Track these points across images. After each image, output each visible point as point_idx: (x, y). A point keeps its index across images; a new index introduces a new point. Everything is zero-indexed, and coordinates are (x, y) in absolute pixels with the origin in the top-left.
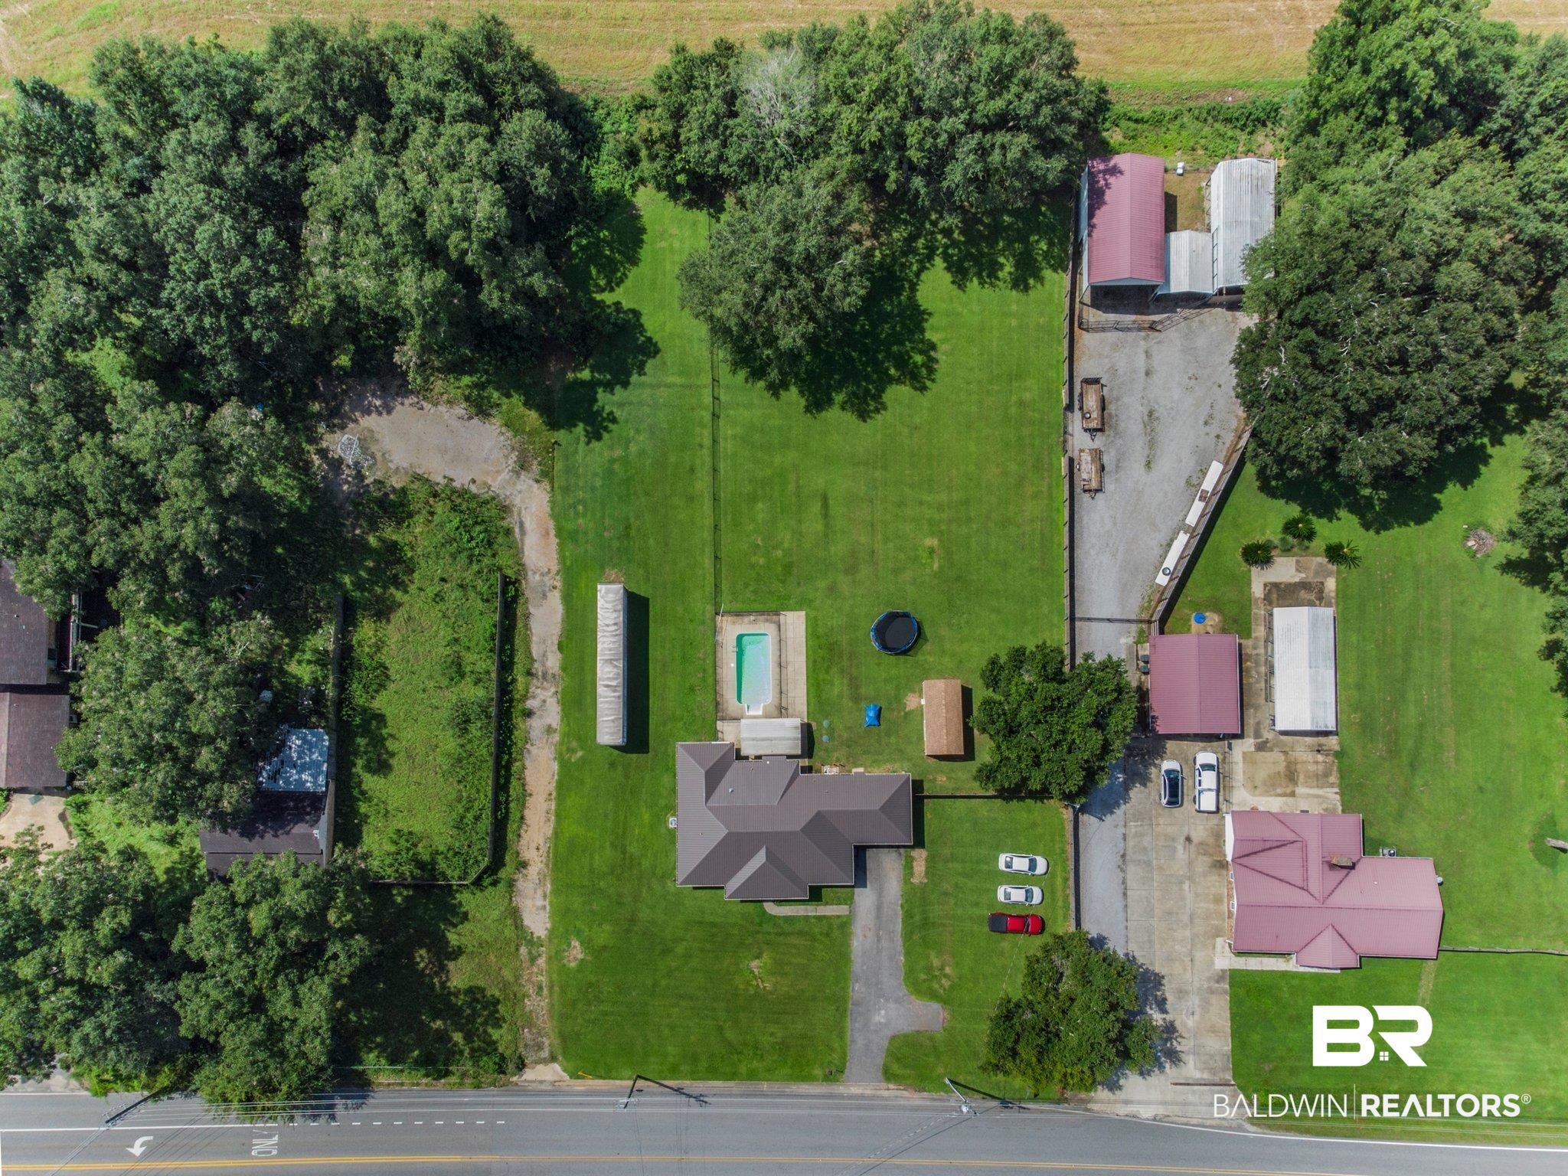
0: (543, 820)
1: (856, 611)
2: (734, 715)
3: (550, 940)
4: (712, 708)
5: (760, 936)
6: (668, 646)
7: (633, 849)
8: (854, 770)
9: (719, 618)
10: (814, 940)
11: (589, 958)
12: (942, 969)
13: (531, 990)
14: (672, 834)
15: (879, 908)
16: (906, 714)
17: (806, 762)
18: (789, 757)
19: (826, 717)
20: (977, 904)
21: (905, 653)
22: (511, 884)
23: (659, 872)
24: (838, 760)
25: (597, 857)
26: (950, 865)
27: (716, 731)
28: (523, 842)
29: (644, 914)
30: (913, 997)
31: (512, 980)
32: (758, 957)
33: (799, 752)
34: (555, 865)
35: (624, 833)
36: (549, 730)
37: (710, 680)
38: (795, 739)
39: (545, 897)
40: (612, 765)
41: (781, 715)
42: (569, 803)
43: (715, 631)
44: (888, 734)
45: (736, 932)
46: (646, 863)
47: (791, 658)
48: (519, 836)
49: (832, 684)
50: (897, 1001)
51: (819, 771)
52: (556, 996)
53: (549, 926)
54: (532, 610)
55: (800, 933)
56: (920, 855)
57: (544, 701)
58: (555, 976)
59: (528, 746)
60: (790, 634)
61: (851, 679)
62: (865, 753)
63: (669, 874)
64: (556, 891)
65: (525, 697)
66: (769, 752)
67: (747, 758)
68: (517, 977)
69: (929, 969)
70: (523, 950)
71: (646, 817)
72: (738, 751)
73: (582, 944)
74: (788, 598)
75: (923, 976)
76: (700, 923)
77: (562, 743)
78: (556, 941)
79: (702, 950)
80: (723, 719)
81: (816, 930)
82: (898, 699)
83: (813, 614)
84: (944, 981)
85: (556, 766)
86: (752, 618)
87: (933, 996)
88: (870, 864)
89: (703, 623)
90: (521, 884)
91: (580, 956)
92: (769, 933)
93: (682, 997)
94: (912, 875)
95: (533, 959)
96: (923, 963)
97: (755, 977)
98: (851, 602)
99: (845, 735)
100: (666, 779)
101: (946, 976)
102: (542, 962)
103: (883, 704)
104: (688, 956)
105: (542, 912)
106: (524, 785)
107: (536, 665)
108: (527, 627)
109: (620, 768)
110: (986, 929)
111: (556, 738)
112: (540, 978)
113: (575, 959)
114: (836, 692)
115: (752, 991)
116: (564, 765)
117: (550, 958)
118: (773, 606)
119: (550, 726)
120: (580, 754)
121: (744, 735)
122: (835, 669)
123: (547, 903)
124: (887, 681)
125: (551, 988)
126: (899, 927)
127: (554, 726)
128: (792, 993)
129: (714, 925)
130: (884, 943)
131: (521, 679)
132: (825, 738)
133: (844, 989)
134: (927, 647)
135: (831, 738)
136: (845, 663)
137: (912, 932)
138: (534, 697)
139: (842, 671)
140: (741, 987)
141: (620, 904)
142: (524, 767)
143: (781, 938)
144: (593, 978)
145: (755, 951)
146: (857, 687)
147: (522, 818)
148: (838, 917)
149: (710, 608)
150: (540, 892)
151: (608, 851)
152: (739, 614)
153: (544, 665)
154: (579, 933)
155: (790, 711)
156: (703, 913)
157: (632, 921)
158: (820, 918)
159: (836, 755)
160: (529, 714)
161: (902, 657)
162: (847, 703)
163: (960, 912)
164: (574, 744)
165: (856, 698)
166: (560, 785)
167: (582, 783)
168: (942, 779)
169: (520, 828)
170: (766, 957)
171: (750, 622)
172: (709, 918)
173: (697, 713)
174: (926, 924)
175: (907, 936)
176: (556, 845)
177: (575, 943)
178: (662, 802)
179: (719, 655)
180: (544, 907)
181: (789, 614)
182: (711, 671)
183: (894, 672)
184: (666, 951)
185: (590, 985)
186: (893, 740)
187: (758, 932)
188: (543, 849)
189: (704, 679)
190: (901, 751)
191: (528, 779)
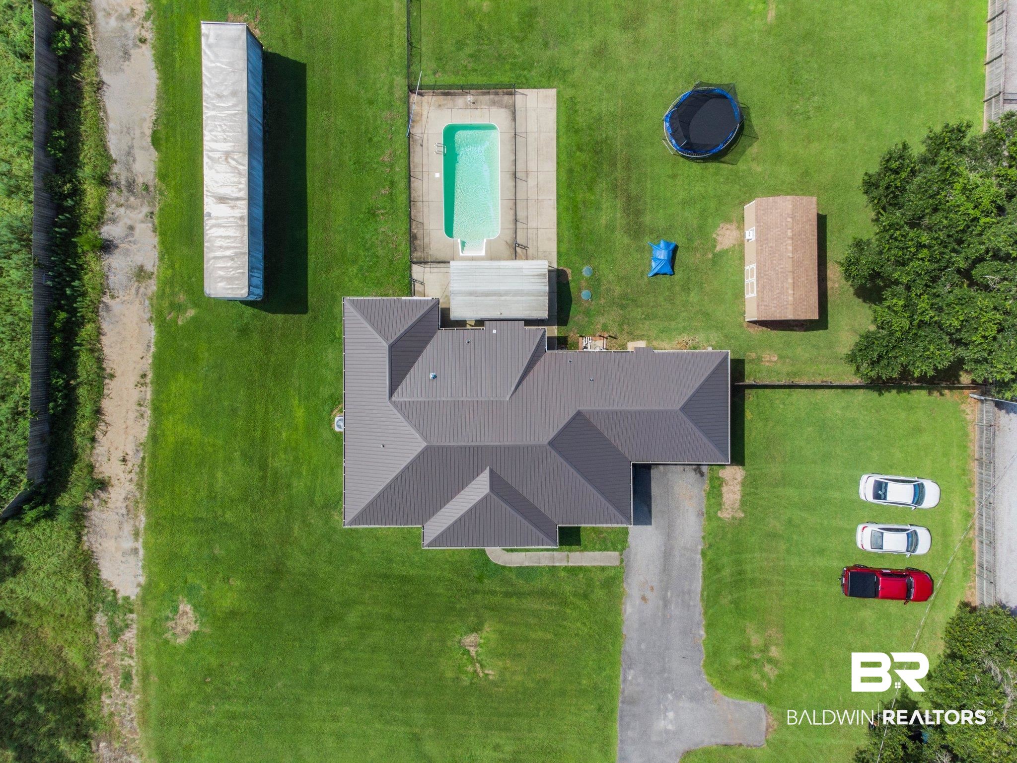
0: (132, 415)
1: (639, 89)
2: (441, 256)
3: (144, 604)
4: (404, 245)
5: (479, 597)
6: (332, 142)
7: (279, 462)
8: (631, 346)
9: (415, 98)
10: (564, 603)
11: (207, 630)
12: (765, 649)
13: (112, 680)
14: (339, 438)
15: (667, 555)
16: (715, 255)
17: (554, 331)
18: (529, 322)
19: (588, 262)
20: (821, 552)
21: (718, 157)
22: (79, 516)
23: (319, 499)
24: (605, 328)
25: (219, 475)
26: (780, 491)
27: (411, 281)
28: (99, 450)
29: (297, 562)
30: (719, 692)
31: (80, 664)
32: (476, 629)
33: (544, 315)
34: (152, 485)
35: (264, 439)
36: (141, 274)
37: (402, 199)
38: (539, 294)
39: (136, 534)
40: (244, 331)
41: (515, 256)
42: (173, 387)
43: (408, 119)
44: (686, 289)
45: (440, 590)
46: (299, 485)
47: (532, 166)
48: (93, 440)
49: (598, 208)
50: (695, 698)
51: (575, 346)
52: (152, 691)
53: (142, 580)
54: (105, 77)
55: (543, 594)
56: (733, 475)
57: (131, 228)
58: (151, 659)
59: (106, 299)
60: (532, 126)
61: (629, 200)
62: (648, 317)
63: (334, 503)
64: (155, 526)
65: (100, 220)
66: (495, 315)
67: (461, 324)
68: (89, 661)
69: (745, 649)
70: (100, 619)
71: (300, 413)
72: (445, 312)
73: (196, 608)
74: (528, 66)
75: (735, 661)
76: (386, 576)
77: (161, 295)
78: (153, 604)
79: (388, 618)
80: (422, 262)
81: (568, 588)
82: (703, 231)
83: (569, 92)
84: (767, 668)
85: (151, 332)
86: (470, 98)
87: (751, 690)
88: (656, 490)
89: (390, 105)
90: (96, 515)
91: (193, 628)
92: (493, 593)
93: (353, 689)
94: (720, 505)
95: (116, 633)
96: (735, 640)
97: (471, 660)
98: (631, 75)
99: (618, 290)
100: (330, 355)
101: (770, 661)
102: (130, 636)
103: (679, 239)
104: (364, 628)
105: (132, 559)
106: (100, 360)
107: (116, 169)
108: (98, 105)
109: (256, 337)
110: (837, 589)
111: (153, 286)
112: (127, 661)
113: (185, 631)
114: (603, 220)
115: (466, 681)
116: (166, 331)
117: (143, 633)
118: (506, 79)
119: (141, 269)
120: (191, 313)
121: (455, 286)
122: (602, 185)
123: (139, 545)
124: (685, 203)
125: (145, 677)
126: (698, 585)
127: (149, 267)
128: (531, 685)
129: (406, 580)
130: (675, 610)
131: (91, 192)
132: (585, 294)
133: (611, 679)
134: (754, 149)
135: (595, 293)
136: (619, 174)
137: (718, 593)
138: (114, 221)
139: (614, 188)
140: (450, 674)
141: (258, 547)
142: (99, 332)
143: (513, 600)
144: (214, 661)
145: (472, 619)
146: (638, 213)
147: (98, 412)
148: (603, 569)
149: (400, 82)
150: (128, 528)
151: (239, 467)
152: (447, 91)
153: (129, 170)
154: (191, 591)
155: (531, 251)
156: (390, 561)
157: (278, 571)
158: (573, 571)
159: (602, 320)
160: (107, 247)
161: (712, 166)
162: (621, 239)
163: (794, 562)
164: (182, 297)
165: (636, 231)
166: (159, 362)
167: (195, 359)
168: (770, 358)
169: (93, 427)
170: (489, 631)
171: (466, 107)
172: (397, 569)
173: (380, 252)
174: (740, 580)
175: (711, 599)
176: (154, 456)
177: (186, 607)
178: (325, 391)
179: (416, 159)
180: (135, 551)
181: (531, 93)
182: (402, 185)
183: (698, 188)
184: (330, 620)
185: (210, 672)
186: (694, 297)
187: (476, 591)
188: (134, 460)
189: (392, 198)
190: (706, 315)
191: (107, 351)
